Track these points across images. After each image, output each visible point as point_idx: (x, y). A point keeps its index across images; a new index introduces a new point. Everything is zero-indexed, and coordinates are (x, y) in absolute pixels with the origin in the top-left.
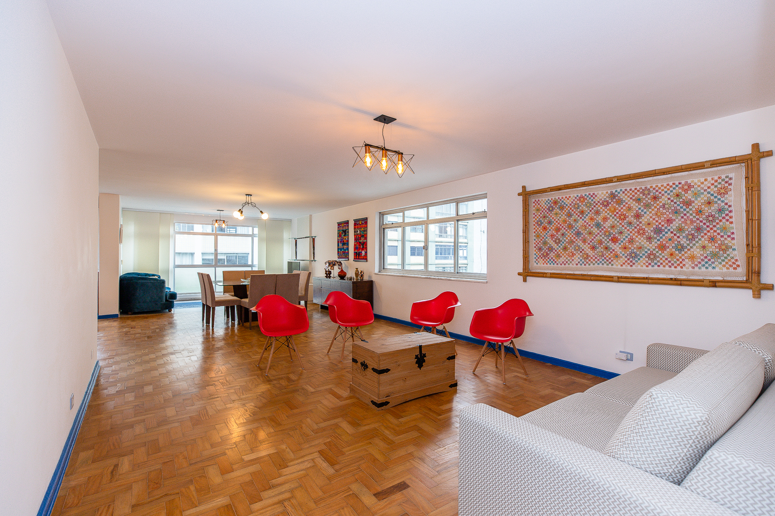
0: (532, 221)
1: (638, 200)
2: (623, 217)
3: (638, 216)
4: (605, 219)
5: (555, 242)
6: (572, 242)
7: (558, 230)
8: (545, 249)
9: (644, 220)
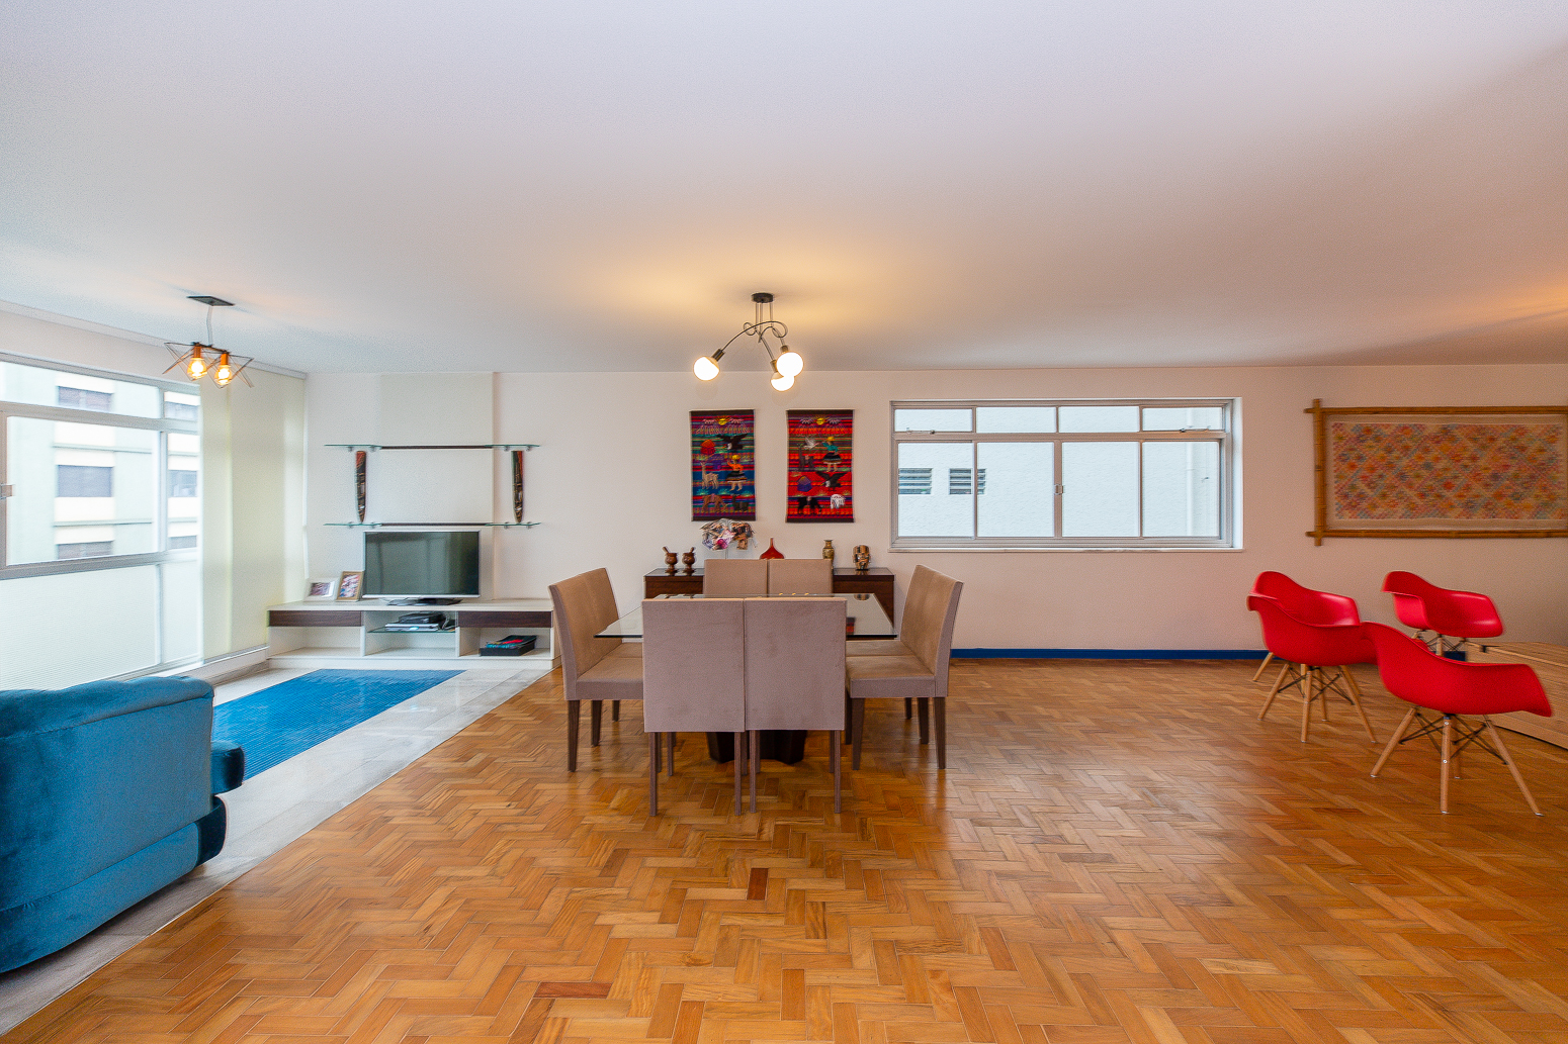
0: (1332, 454)
1: (1474, 440)
2: (1455, 458)
3: (1474, 459)
4: (1437, 459)
5: (1368, 485)
6: (1393, 487)
7: (1372, 469)
8: (1353, 495)
9: (1482, 463)
